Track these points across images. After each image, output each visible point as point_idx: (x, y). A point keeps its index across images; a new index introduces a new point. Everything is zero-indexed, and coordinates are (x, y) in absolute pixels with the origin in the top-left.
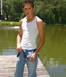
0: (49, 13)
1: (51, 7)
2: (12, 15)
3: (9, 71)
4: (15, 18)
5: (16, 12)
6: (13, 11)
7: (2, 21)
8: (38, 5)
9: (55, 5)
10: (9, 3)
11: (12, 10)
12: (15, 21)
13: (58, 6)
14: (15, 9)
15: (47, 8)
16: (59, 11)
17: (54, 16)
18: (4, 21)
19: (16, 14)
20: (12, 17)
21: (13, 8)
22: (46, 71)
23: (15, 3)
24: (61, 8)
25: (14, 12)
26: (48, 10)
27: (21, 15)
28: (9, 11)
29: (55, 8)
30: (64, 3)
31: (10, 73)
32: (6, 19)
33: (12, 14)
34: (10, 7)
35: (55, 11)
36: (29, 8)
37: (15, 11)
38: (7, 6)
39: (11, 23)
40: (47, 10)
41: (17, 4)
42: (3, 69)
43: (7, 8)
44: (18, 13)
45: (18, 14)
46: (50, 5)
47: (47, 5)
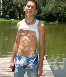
1: (64, 5)
2: (24, 14)
8: (50, 3)
10: (21, 2)
15: (59, 6)
26: (60, 8)
34: (22, 6)
38: (20, 5)
42: (7, 73)
43: (19, 7)
46: (63, 3)
47: (60, 3)
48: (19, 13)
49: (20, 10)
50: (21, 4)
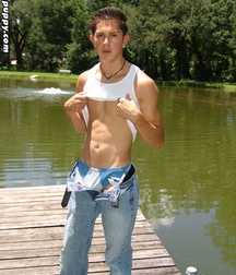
0: (159, 46)
1: (164, 26)
2: (33, 49)
3: (35, 240)
4: (46, 61)
5: (49, 41)
6: (37, 38)
7: (2, 70)
9: (178, 18)
10: (23, 11)
11: (36, 33)
12: (44, 69)
13: (188, 23)
14: (46, 31)
15: (149, 28)
16: (189, 37)
17: (173, 54)
18: (9, 70)
19: (48, 46)
20: (36, 57)
21: (39, 28)
22: (154, 237)
23: (45, 12)
24: (194, 29)
25: (41, 41)
26: (153, 33)
27: (66, 50)
28: (24, 37)
29: (176, 30)
30: (204, 12)
31: (40, 245)
32: (14, 63)
33: (35, 46)
34: (28, 24)
35: (175, 39)
36: (112, 35)
37: (44, 38)
38: (18, 21)
39: (33, 77)
40: (151, 36)
41: (51, 14)
43: (17, 26)
44: (56, 42)
45: (53, 46)
46: (162, 17)
47: (151, 19)
48: (17, 45)
49: (20, 37)
50: (21, 18)
